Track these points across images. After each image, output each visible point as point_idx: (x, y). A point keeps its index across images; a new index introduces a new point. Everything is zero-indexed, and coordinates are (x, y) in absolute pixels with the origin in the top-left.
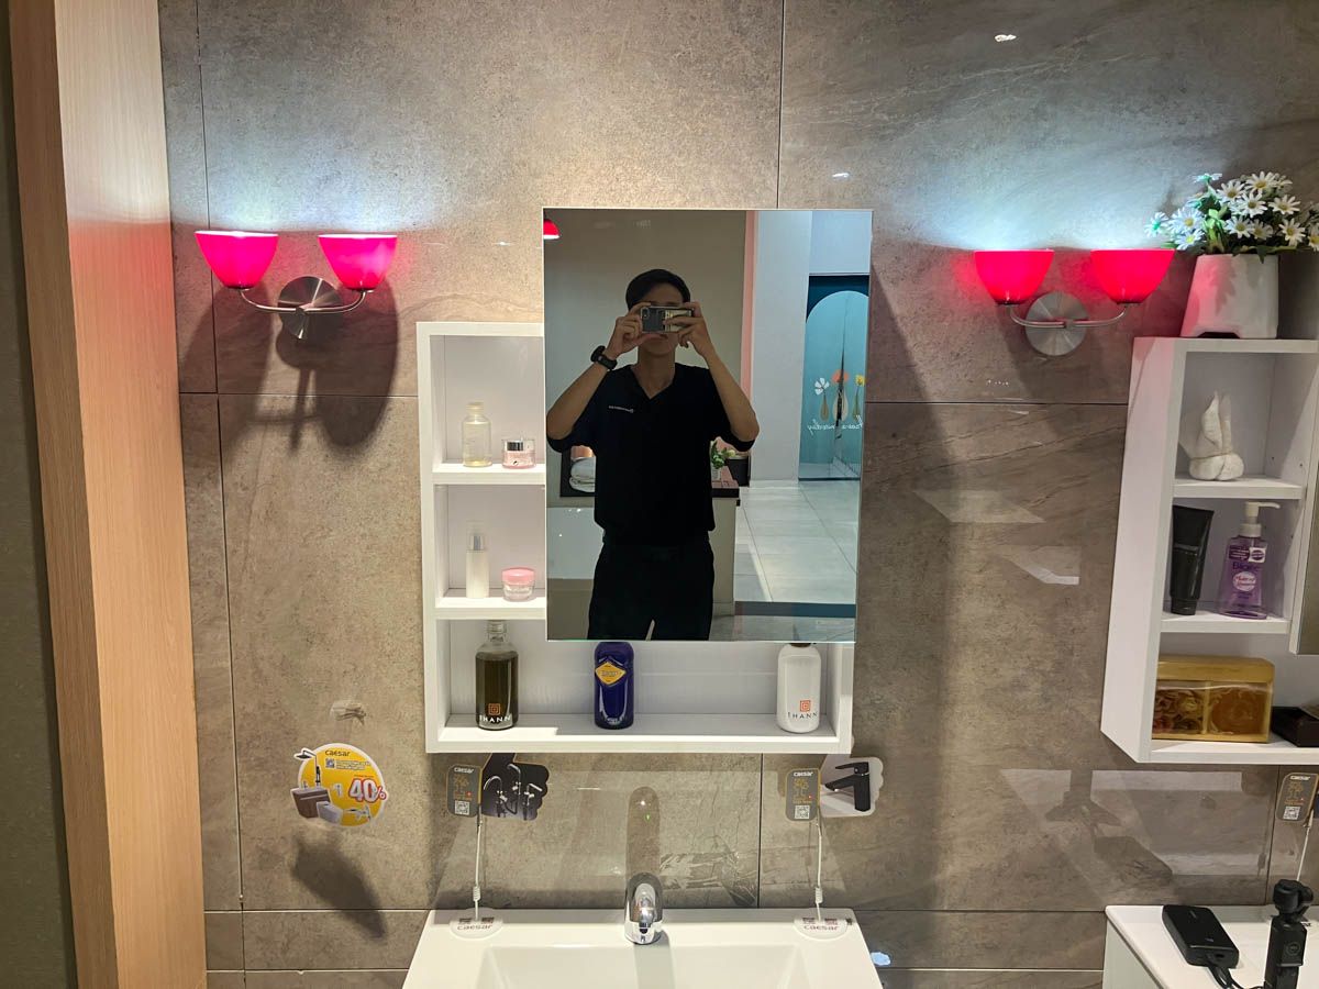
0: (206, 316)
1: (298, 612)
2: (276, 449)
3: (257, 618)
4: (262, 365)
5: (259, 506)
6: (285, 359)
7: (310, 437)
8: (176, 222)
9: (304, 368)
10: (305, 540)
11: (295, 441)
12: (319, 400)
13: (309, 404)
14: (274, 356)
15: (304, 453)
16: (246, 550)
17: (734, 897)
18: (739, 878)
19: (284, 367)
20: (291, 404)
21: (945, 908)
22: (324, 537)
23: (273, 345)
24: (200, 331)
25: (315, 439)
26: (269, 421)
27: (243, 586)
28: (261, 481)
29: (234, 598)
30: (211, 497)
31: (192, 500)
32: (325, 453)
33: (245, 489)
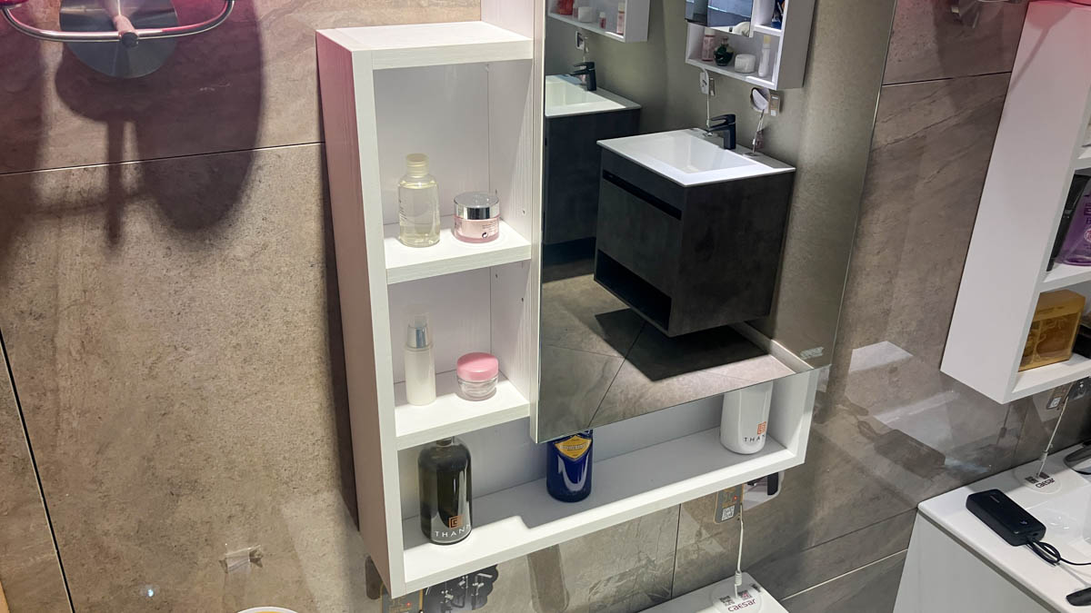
2: (84, 250)
4: (36, 121)
6: (77, 109)
7: (138, 224)
9: (112, 120)
10: (151, 370)
11: (114, 234)
12: (147, 167)
13: (130, 176)
14: (55, 105)
15: (131, 250)
19: (76, 122)
20: (98, 179)
22: (180, 359)
23: (51, 86)
25: (147, 228)
26: (62, 210)
32: (164, 244)
33: (39, 317)
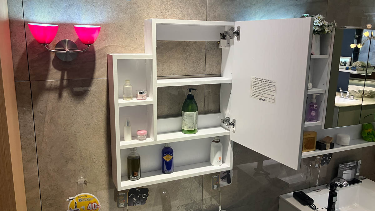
0: (24, 54)
1: (63, 153)
2: (53, 99)
3: (48, 157)
4: (47, 70)
5: (47, 118)
6: (56, 67)
7: (65, 94)
8: (11, 19)
9: (63, 71)
10: (65, 128)
11: (60, 96)
12: (69, 81)
13: (65, 83)
14: (52, 67)
15: (63, 99)
16: (43, 134)
18: (197, 208)
19: (55, 71)
20: (58, 83)
22: (72, 127)
23: (51, 63)
24: (22, 58)
25: (67, 95)
26: (50, 89)
27: (42, 147)
28: (48, 110)
29: (39, 151)
30: (29, 117)
31: (21, 119)
32: (71, 99)
33: (42, 113)
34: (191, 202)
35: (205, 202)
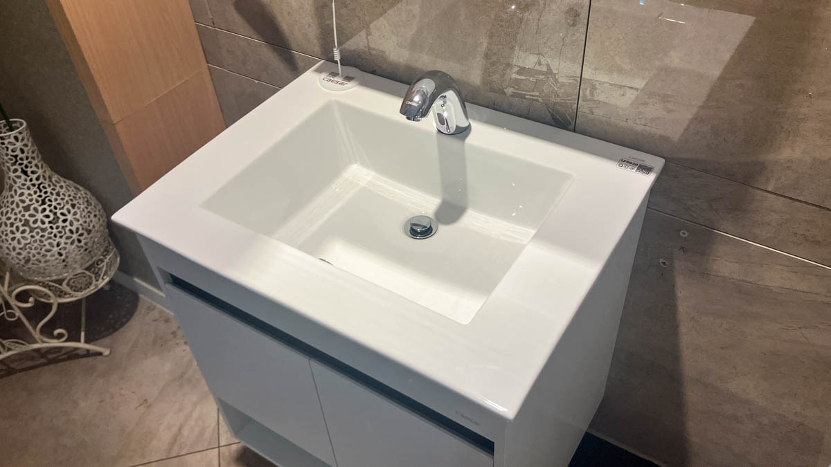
17: (552, 115)
18: (558, 100)
21: (770, 189)
34: (537, 67)
35: (588, 92)
